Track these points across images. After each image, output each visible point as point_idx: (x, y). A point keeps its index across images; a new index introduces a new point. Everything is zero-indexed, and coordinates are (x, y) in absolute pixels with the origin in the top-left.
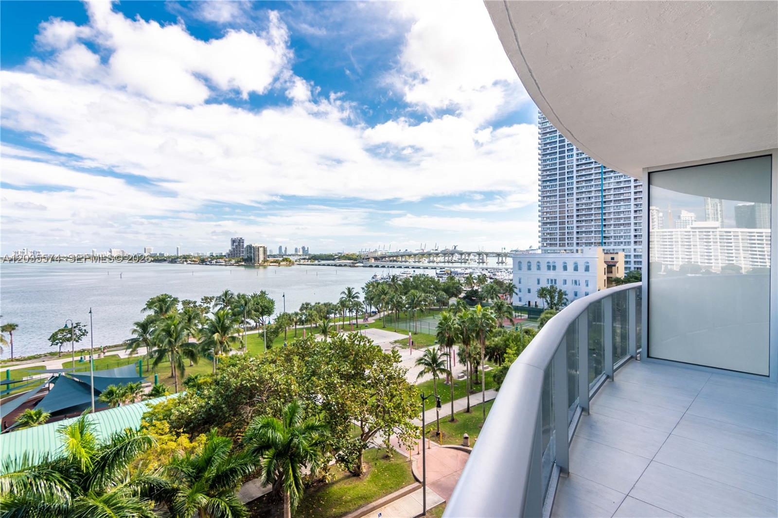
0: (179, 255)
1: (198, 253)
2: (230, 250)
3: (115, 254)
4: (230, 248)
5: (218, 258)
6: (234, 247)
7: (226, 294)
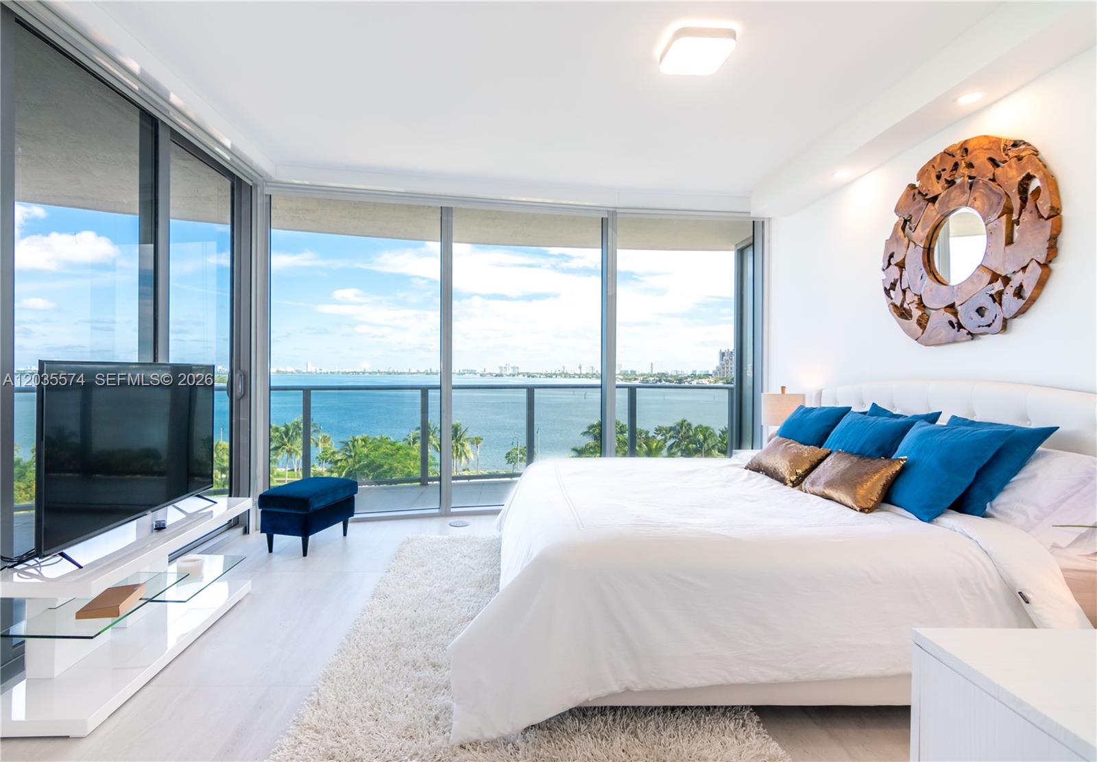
0: (654, 373)
1: (676, 371)
2: (717, 367)
3: (584, 372)
4: (718, 364)
5: (700, 378)
6: (724, 362)
7: (682, 424)
